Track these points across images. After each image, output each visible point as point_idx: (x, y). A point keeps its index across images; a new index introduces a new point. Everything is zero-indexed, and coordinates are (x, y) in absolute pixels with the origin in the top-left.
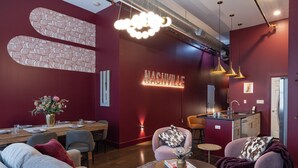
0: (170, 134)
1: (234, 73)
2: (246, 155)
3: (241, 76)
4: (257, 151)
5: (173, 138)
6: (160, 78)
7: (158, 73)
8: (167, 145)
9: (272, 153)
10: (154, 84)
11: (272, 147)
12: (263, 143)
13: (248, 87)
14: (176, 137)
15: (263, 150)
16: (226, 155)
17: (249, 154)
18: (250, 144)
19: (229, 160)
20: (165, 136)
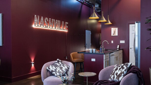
0: (56, 66)
1: (105, 20)
2: (114, 77)
3: (110, 23)
4: (121, 73)
5: (58, 69)
6: (48, 22)
7: (46, 18)
8: (53, 75)
9: (131, 74)
10: (42, 27)
11: (131, 70)
12: (125, 68)
13: (114, 31)
14: (61, 68)
15: (125, 72)
16: (100, 79)
17: (116, 76)
18: (116, 69)
19: (102, 82)
20: (52, 68)
